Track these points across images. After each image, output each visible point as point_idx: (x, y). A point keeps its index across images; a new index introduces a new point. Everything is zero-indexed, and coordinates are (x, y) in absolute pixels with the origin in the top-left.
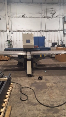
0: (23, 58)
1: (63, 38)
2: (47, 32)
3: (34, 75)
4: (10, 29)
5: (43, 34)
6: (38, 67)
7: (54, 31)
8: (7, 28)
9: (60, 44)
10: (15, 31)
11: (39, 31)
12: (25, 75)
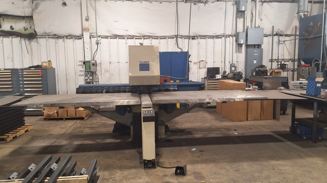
0: (130, 111)
1: (235, 55)
2: (193, 39)
3: (161, 160)
4: (91, 31)
5: (184, 45)
6: (171, 138)
7: (212, 37)
8: (83, 30)
9: (228, 71)
10: (107, 37)
11: (171, 37)
12: (137, 162)
